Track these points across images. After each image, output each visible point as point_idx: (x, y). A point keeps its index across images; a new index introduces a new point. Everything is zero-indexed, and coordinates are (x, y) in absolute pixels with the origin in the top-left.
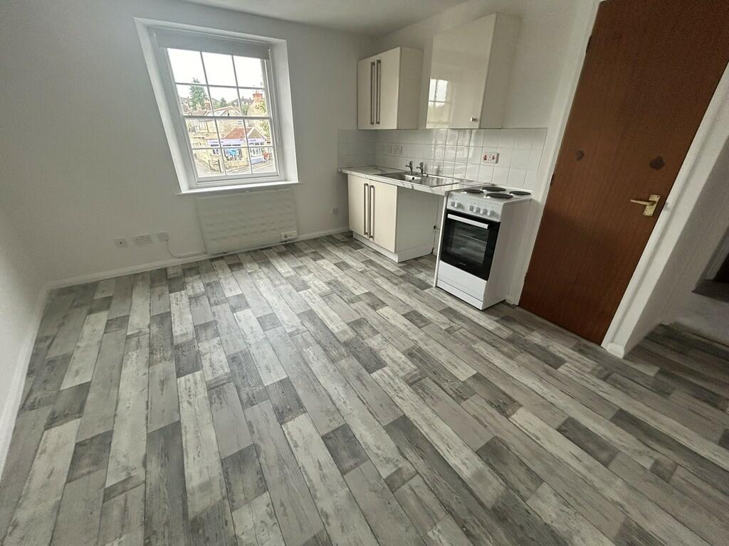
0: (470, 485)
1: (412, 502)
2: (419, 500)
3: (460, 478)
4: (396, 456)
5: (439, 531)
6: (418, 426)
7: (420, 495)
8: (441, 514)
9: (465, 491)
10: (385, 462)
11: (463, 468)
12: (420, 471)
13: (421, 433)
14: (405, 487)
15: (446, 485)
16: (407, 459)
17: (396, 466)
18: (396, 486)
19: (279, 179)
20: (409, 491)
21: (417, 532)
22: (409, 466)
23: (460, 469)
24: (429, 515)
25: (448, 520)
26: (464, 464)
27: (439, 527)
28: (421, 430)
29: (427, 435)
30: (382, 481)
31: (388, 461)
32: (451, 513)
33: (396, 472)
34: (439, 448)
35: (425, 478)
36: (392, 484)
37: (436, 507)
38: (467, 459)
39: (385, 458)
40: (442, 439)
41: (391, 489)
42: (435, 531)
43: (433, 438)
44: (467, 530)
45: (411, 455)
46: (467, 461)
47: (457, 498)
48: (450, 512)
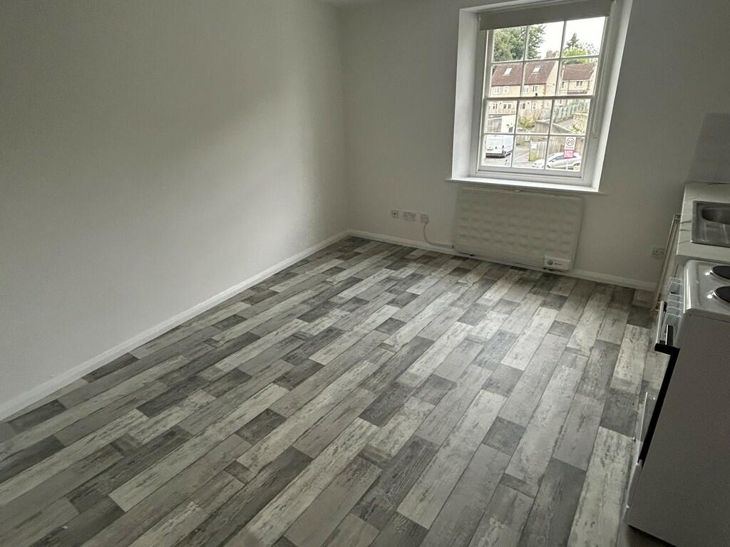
0: (240, 532)
1: (218, 485)
2: (220, 490)
3: (247, 522)
4: (261, 463)
5: (194, 510)
6: (301, 474)
7: (225, 490)
8: (209, 510)
9: (233, 529)
10: (253, 456)
11: (260, 523)
12: (248, 486)
13: (293, 479)
14: (231, 477)
15: (237, 510)
16: (259, 473)
17: (251, 466)
18: (230, 471)
19: (581, 182)
20: (227, 481)
21: (193, 494)
22: (253, 476)
23: (256, 521)
24: (207, 500)
25: (204, 516)
26: (265, 525)
27: (198, 509)
28: (297, 478)
29: (292, 485)
30: (234, 460)
31: (255, 459)
32: (210, 517)
33: (244, 468)
34: (279, 498)
35: (241, 491)
36: (233, 467)
37: (215, 505)
38: (271, 528)
39: (256, 456)
40: (291, 499)
41: (227, 468)
42: (194, 507)
43: (291, 490)
44: (196, 533)
45: (265, 475)
46: (268, 527)
47: (224, 522)
48: (212, 516)
